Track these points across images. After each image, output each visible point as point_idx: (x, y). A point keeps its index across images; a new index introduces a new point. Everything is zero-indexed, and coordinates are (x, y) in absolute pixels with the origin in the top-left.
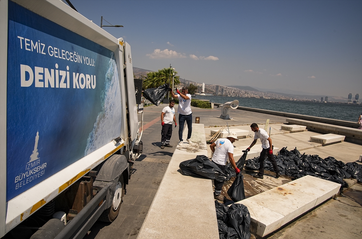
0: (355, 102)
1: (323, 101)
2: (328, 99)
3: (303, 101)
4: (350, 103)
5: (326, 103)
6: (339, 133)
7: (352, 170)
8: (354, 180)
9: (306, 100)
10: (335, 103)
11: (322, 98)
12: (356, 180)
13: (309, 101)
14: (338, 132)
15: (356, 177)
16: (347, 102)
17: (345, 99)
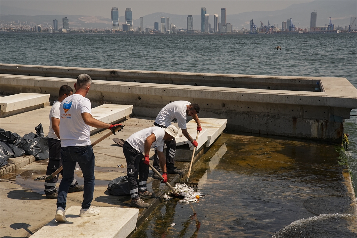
0: (125, 27)
1: (59, 27)
2: (70, 23)
3: (9, 30)
4: (116, 31)
5: (65, 33)
6: (41, 91)
7: (27, 142)
8: (29, 157)
9: (18, 27)
10: (87, 32)
11: (55, 22)
12: (31, 157)
13: (25, 30)
14: (40, 89)
15: (32, 152)
16: (110, 29)
17: (106, 22)
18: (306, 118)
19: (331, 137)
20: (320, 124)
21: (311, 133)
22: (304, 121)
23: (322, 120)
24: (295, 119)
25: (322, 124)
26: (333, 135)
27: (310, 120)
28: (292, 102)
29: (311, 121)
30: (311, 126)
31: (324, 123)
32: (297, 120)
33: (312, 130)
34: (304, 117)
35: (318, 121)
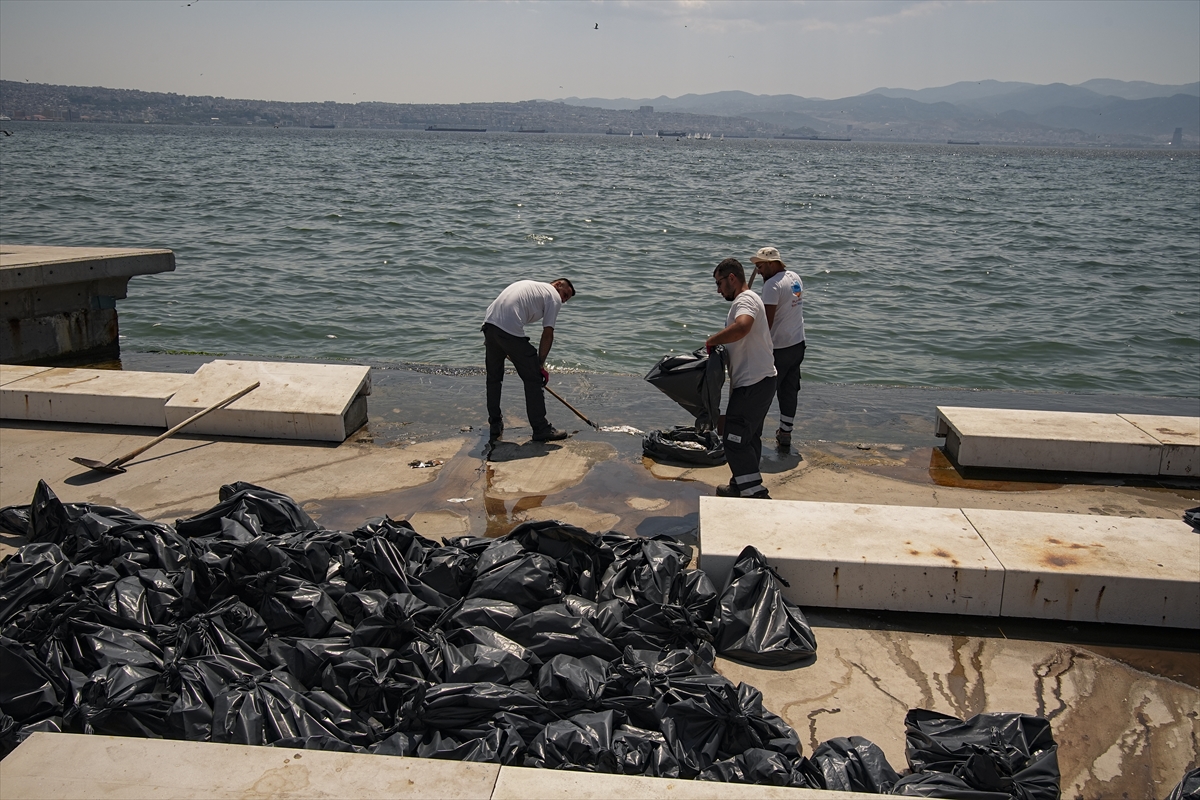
18: (40, 316)
19: (99, 343)
20: (73, 320)
21: (56, 344)
22: (37, 323)
23: (77, 310)
24: (14, 323)
25: (77, 320)
26: (103, 337)
27: (52, 316)
28: (32, 283)
29: (53, 319)
30: (55, 329)
31: (81, 318)
32: (20, 323)
33: (58, 338)
34: (36, 313)
35: (67, 315)
